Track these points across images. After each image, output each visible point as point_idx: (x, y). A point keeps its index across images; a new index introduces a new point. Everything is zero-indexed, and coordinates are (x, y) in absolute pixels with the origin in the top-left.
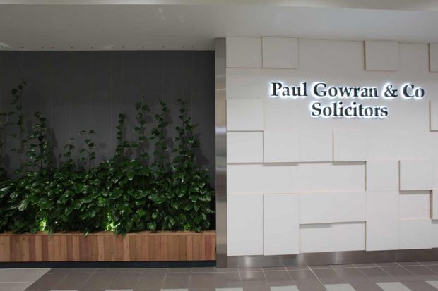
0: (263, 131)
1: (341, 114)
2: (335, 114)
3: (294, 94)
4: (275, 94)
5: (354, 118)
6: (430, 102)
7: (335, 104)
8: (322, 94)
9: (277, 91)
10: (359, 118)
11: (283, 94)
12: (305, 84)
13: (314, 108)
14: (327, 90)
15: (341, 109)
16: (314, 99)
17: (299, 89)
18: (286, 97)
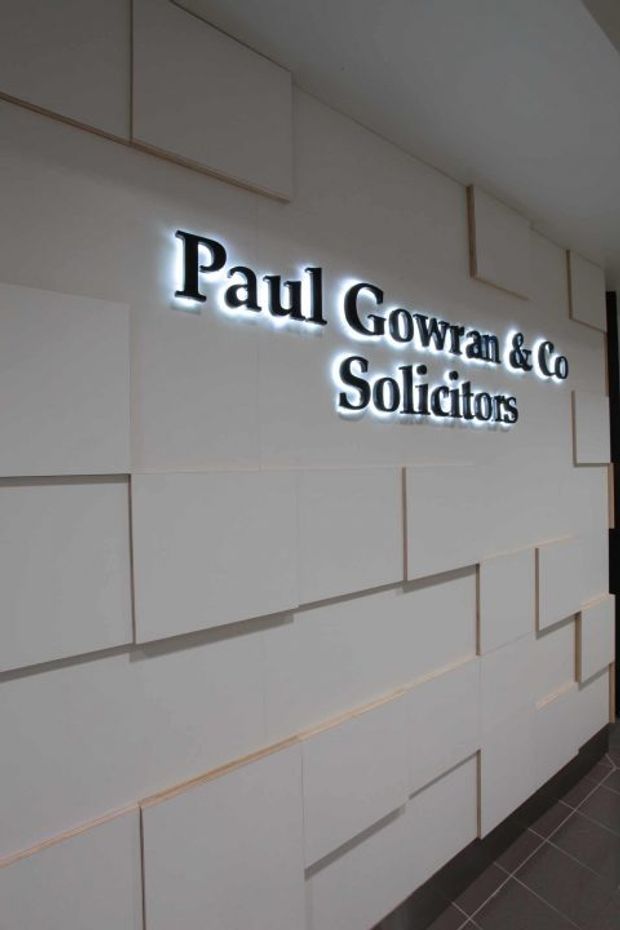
0: (128, 478)
1: (424, 410)
2: (409, 409)
3: (277, 309)
4: (191, 288)
5: (452, 425)
6: (573, 394)
7: (407, 372)
8: (371, 326)
9: (203, 277)
10: (462, 426)
11: (231, 298)
12: (316, 275)
13: (346, 375)
14: (386, 315)
15: (424, 389)
16: (346, 343)
17: (296, 288)
18: (242, 311)
